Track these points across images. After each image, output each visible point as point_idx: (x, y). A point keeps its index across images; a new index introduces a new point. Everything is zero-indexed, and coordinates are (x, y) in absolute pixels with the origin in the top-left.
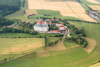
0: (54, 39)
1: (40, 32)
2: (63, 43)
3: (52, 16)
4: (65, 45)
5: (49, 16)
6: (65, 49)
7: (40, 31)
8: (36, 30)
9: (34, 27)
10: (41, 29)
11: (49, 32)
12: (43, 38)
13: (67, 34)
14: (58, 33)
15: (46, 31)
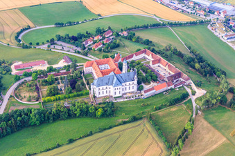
0: (174, 113)
1: (119, 100)
2: (206, 119)
3: (78, 23)
4: (216, 127)
5: (71, 24)
6: (225, 139)
7: (118, 95)
8: (101, 95)
9: (94, 87)
10: (119, 90)
11: (146, 95)
12: (141, 119)
13: (189, 86)
14: (169, 88)
15: (133, 92)
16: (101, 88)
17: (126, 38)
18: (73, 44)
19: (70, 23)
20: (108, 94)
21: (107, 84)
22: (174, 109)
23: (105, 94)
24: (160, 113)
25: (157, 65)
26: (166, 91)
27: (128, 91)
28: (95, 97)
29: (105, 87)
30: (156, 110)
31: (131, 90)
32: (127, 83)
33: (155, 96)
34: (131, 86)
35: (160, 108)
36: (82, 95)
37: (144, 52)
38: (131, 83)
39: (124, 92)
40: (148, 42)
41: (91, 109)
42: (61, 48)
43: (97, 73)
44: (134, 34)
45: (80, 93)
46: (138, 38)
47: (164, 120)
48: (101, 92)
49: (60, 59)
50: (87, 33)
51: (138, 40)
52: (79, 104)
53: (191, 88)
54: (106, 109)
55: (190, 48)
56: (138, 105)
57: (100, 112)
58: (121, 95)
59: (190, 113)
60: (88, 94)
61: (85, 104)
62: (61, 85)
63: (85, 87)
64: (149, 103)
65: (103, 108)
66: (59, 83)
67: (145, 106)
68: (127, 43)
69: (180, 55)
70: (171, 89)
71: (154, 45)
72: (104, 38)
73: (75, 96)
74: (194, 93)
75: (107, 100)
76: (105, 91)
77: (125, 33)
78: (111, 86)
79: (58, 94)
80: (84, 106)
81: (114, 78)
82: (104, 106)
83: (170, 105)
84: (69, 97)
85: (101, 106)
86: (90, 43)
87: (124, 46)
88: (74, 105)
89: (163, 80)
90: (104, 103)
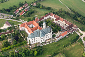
9: (30, 39)
10: (43, 39)
11: (58, 39)
12: (58, 53)
13: (78, 31)
14: (68, 34)
15: (50, 39)
16: (33, 39)
17: (36, 7)
18: (8, 14)
19: (2, 1)
20: (37, 42)
21: (36, 36)
22: (74, 45)
23: (36, 42)
24: (67, 48)
25: (58, 21)
26: (67, 36)
27: (48, 38)
28: (30, 44)
29: (35, 38)
30: (65, 47)
31: (49, 38)
32: (47, 34)
33: (62, 39)
34: (49, 36)
35: (66, 46)
36: (23, 44)
37: (50, 14)
38: (49, 34)
39: (45, 39)
40: (49, 8)
41: (31, 52)
42: (2, 17)
43: (28, 30)
44: (40, 4)
45: (22, 43)
46: (43, 6)
47: (70, 52)
48: (34, 41)
49: (4, 24)
50: (14, 6)
51: (43, 8)
52: (23, 50)
53: (79, 32)
54: (38, 50)
55: (71, 9)
56: (55, 45)
57: (36, 53)
58: (44, 41)
59: (83, 47)
60: (26, 43)
61: (27, 49)
62: (9, 39)
63: (23, 39)
64: (60, 44)
65: (36, 50)
66: (8, 39)
67: (59, 46)
68: (37, 10)
69: (68, 14)
70: (70, 34)
71: (52, 10)
72: (24, 8)
73: (19, 45)
74: (81, 35)
75: (38, 45)
76: (35, 40)
77: (35, 4)
78: (39, 37)
79: (9, 45)
80: (27, 51)
81: (40, 33)
82: (37, 49)
83: (71, 44)
84: (16, 46)
85: (35, 49)
86: (17, 12)
87: (37, 12)
88: (21, 51)
89: (64, 30)
90: (37, 47)
